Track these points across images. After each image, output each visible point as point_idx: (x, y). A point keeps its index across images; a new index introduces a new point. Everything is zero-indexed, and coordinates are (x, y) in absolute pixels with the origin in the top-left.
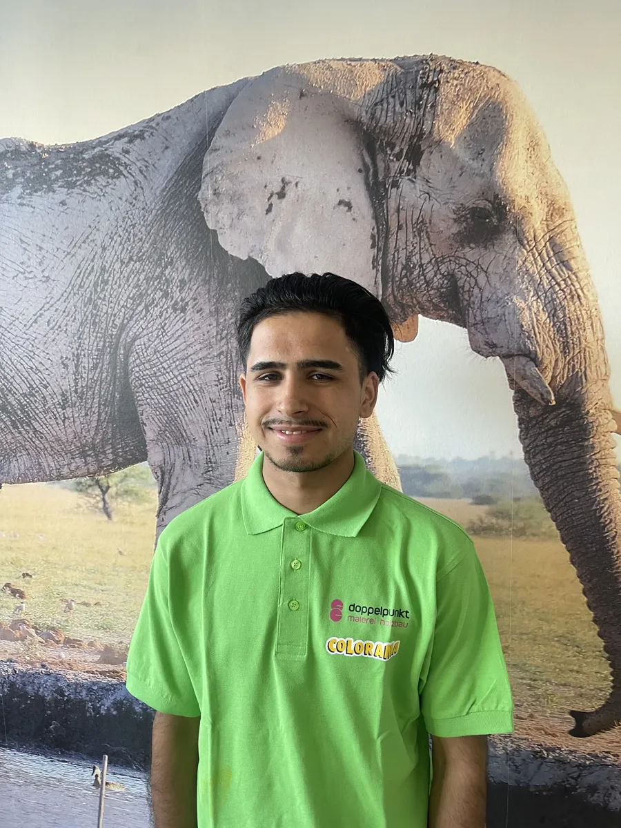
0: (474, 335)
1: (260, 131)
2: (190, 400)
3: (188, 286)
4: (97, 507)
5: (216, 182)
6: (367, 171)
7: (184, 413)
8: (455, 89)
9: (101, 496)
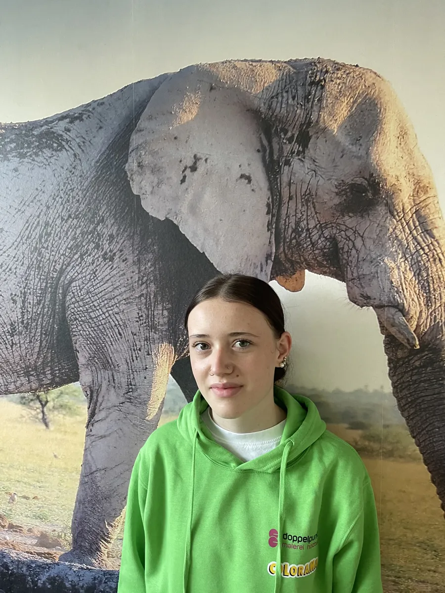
0: (351, 288)
1: (177, 116)
2: (115, 333)
3: (116, 240)
4: (37, 418)
5: (140, 157)
6: (265, 151)
7: (110, 343)
8: (338, 87)
9: (41, 409)
